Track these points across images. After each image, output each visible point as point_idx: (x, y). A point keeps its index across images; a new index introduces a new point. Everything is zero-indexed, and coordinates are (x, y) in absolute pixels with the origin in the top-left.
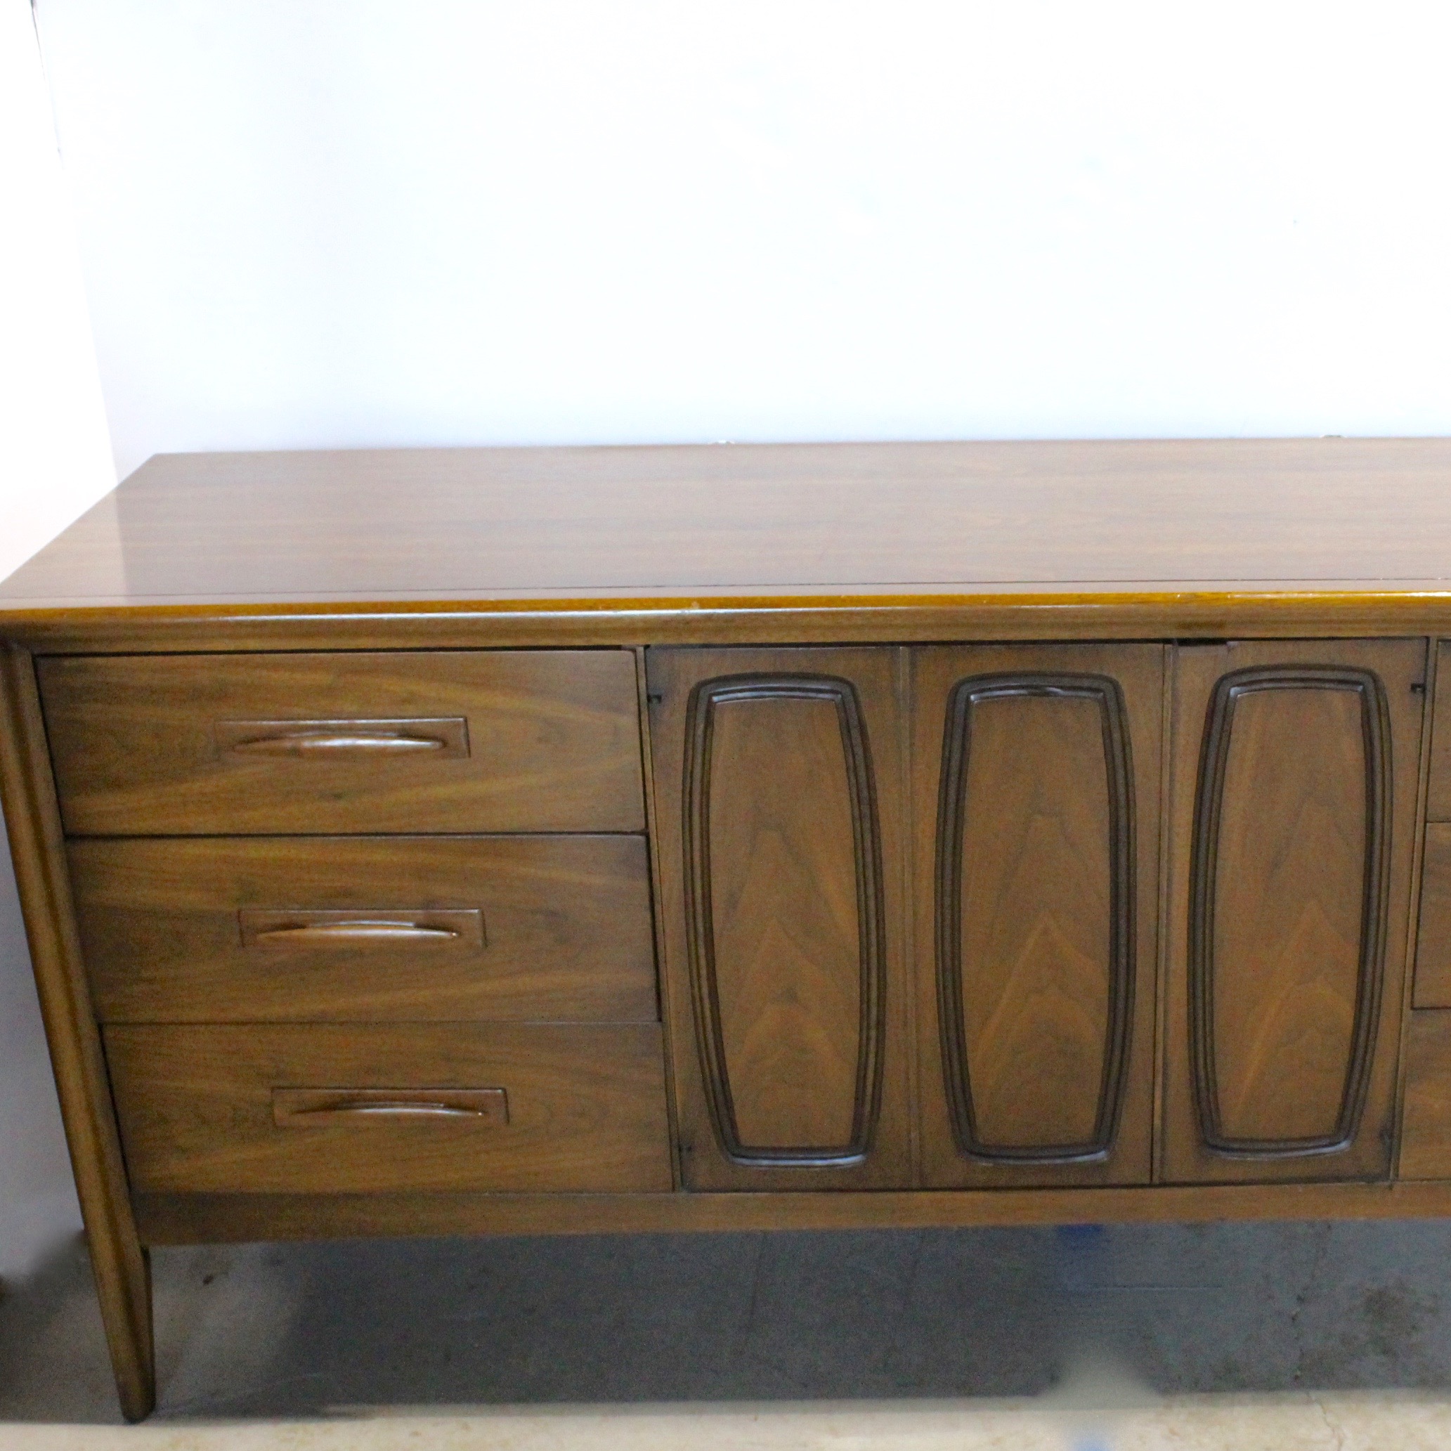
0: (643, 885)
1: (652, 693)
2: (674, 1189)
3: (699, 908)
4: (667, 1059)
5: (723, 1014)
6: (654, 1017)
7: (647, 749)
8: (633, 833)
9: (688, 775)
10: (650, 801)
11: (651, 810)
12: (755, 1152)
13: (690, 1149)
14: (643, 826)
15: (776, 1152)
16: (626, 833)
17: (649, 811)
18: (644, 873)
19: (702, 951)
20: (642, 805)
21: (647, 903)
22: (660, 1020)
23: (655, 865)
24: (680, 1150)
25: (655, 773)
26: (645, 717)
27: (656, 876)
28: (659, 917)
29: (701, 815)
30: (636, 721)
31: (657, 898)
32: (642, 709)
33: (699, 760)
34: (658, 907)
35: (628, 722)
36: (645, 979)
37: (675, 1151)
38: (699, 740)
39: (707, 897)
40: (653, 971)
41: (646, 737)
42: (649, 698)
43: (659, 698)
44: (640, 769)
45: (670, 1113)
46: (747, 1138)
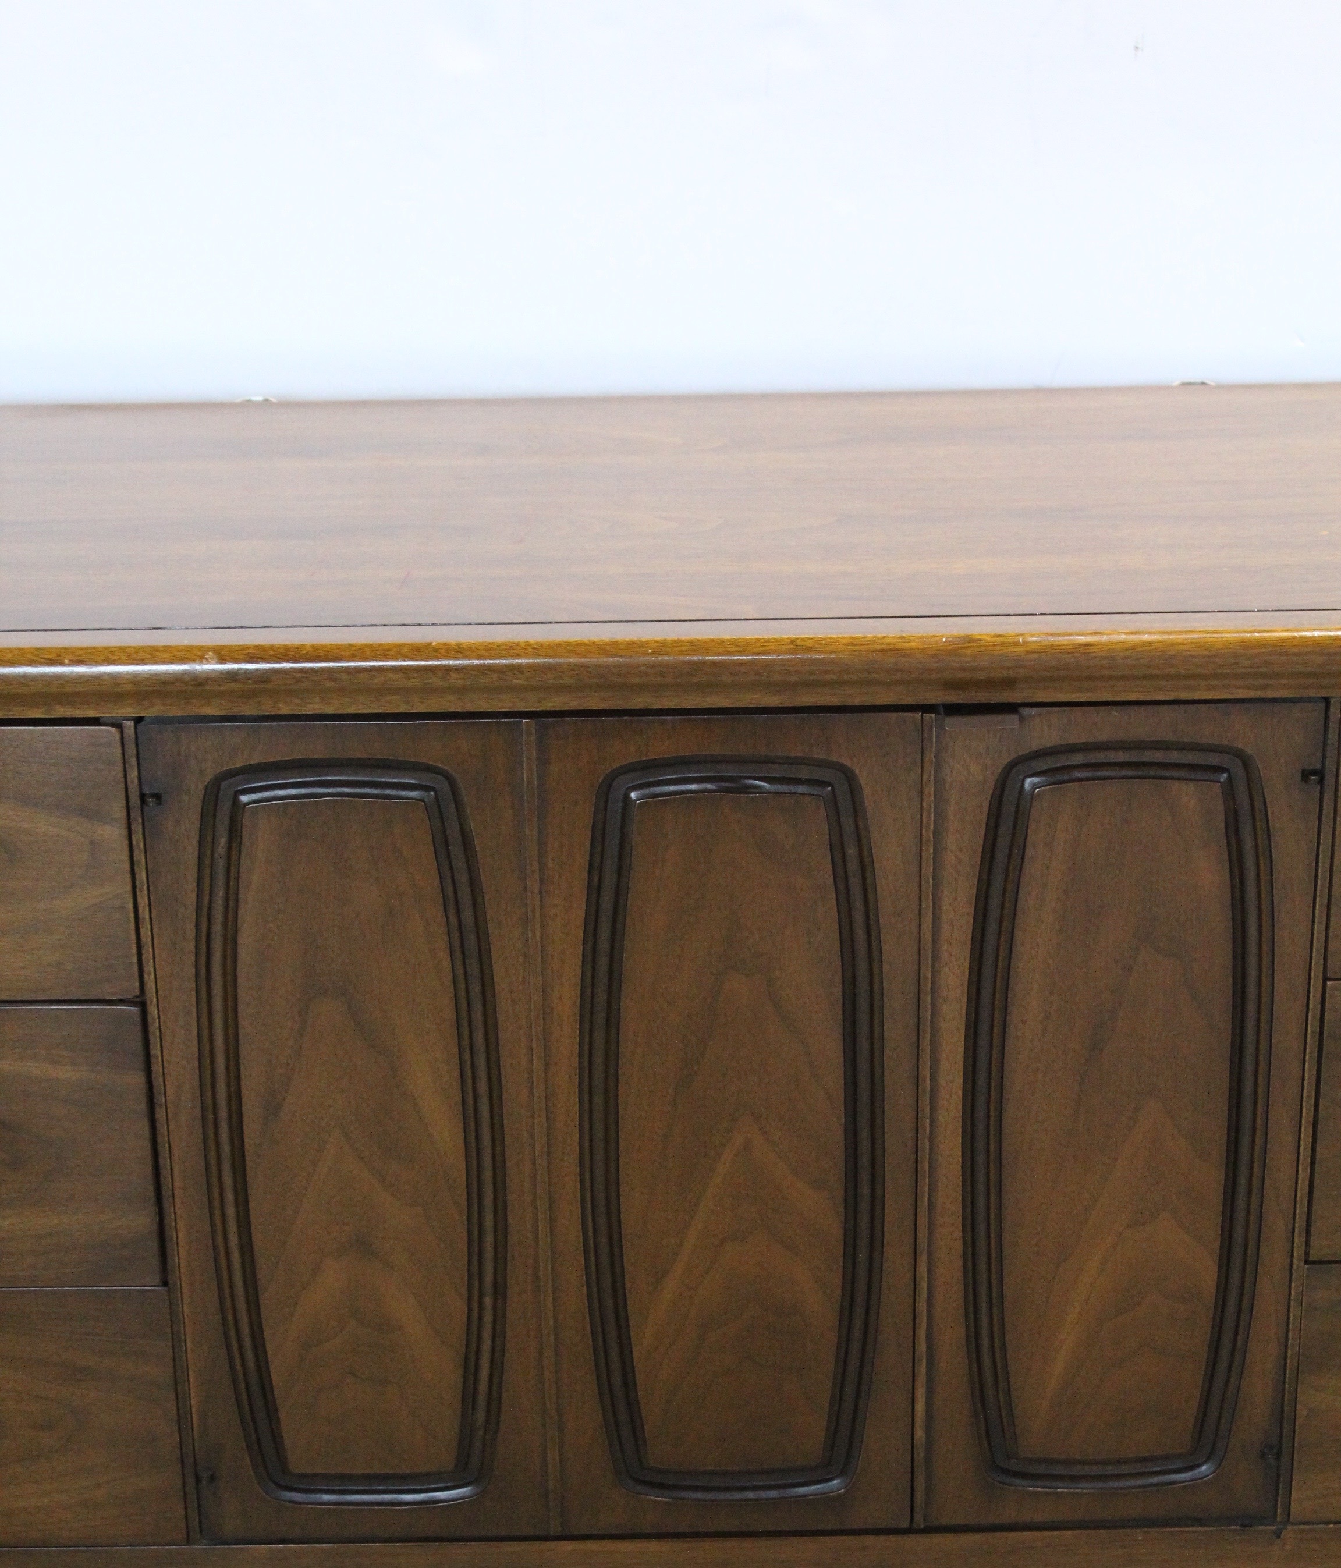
0: (137, 1079)
1: (146, 791)
2: (188, 1541)
3: (223, 1114)
4: (176, 1340)
5: (262, 1274)
6: (157, 1279)
7: (142, 876)
8: (121, 1002)
9: (203, 912)
10: (147, 953)
11: (149, 968)
12: (310, 1482)
13: (212, 1478)
14: (137, 992)
15: (343, 1481)
16: (110, 1002)
17: (146, 969)
18: (140, 1062)
19: (228, 1180)
20: (135, 959)
21: (143, 1106)
22: (165, 1284)
23: (156, 1051)
24: (198, 1479)
25: (153, 911)
26: (137, 828)
27: (157, 1068)
28: (162, 1129)
29: (224, 975)
30: (125, 832)
31: (160, 1099)
32: (133, 815)
33: (220, 893)
34: (160, 1113)
35: (112, 833)
36: (143, 1221)
37: (191, 1480)
38: (221, 863)
39: (236, 1097)
40: (152, 1209)
41: (139, 856)
42: (143, 797)
43: (158, 797)
44: (131, 906)
45: (182, 1420)
46: (298, 1460)
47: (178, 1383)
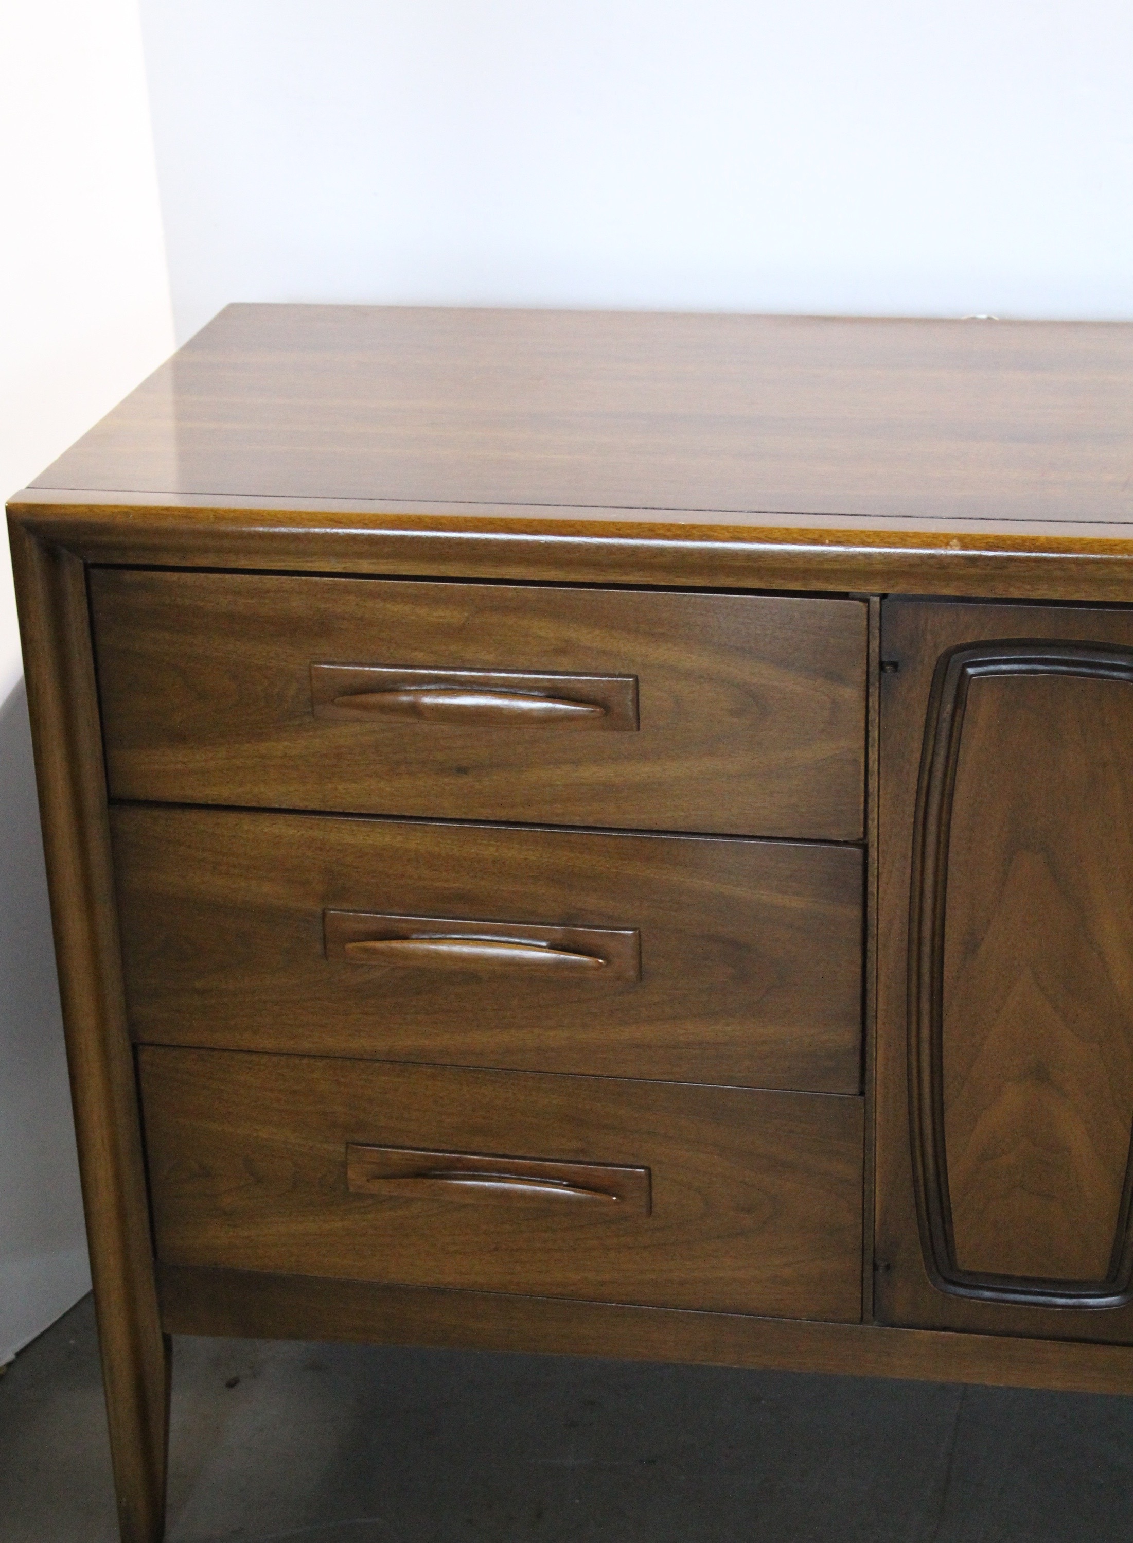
0: (855, 912)
1: (885, 659)
2: (862, 1321)
3: (927, 948)
4: (867, 1145)
5: (949, 1091)
6: (854, 1089)
7: (874, 733)
8: (845, 843)
9: (926, 769)
10: (872, 804)
11: (873, 815)
12: (974, 1280)
13: (888, 1267)
14: (861, 836)
15: (1004, 1282)
16: (836, 843)
17: (870, 816)
18: (859, 899)
19: (925, 1006)
20: (862, 807)
21: (857, 936)
22: (862, 1093)
23: (872, 888)
24: (875, 1267)
25: (882, 765)
26: (874, 691)
27: (872, 903)
28: (872, 957)
29: (939, 825)
30: (863, 695)
31: (872, 930)
32: (871, 680)
33: (942, 753)
34: (871, 945)
35: (851, 694)
36: (848, 1037)
37: (869, 1268)
38: (945, 726)
39: (939, 934)
40: (857, 1027)
41: (874, 716)
42: (882, 665)
43: (895, 665)
44: (862, 760)
45: (866, 1213)
46: (965, 1260)
47: (866, 1178)
